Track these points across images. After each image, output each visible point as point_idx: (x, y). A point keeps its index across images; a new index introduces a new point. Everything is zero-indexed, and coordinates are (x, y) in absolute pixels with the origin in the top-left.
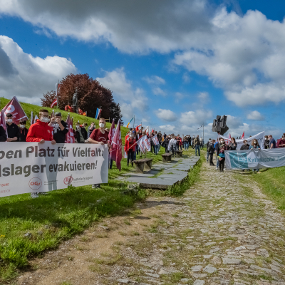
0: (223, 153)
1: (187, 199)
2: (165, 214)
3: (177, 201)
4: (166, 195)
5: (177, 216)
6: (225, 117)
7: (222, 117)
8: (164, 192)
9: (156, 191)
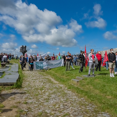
0: (32, 62)
1: (25, 89)
2: (19, 103)
3: (21, 92)
4: (13, 88)
5: (27, 103)
6: (26, 47)
7: (24, 46)
8: (12, 87)
9: (6, 87)
